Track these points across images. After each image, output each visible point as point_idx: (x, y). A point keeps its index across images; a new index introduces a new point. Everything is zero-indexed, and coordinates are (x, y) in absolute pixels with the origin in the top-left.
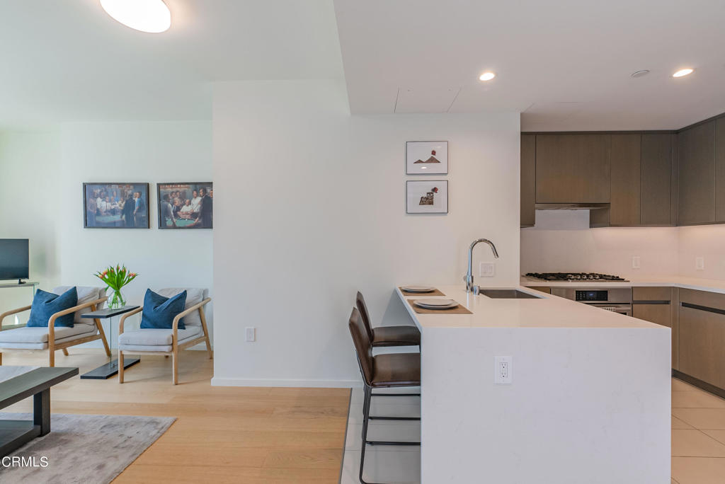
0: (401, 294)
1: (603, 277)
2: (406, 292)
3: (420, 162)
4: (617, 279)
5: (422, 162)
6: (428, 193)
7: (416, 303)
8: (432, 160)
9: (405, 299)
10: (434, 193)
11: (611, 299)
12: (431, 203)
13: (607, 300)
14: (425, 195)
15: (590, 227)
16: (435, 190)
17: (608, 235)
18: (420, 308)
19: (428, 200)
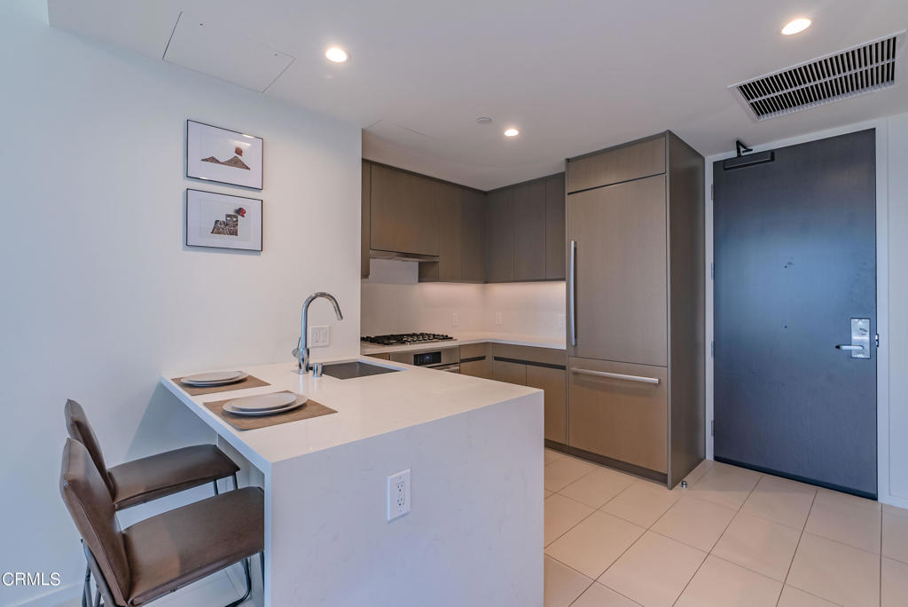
0: (184, 395)
1: (435, 337)
2: (194, 387)
3: (213, 160)
4: (446, 338)
5: (217, 162)
6: (228, 216)
7: (227, 408)
8: (236, 162)
9: (198, 402)
10: (240, 217)
11: (444, 360)
12: (235, 233)
13: (440, 362)
14: (223, 219)
15: (420, 281)
16: (241, 212)
17: (435, 291)
18: (242, 417)
19: (228, 226)
